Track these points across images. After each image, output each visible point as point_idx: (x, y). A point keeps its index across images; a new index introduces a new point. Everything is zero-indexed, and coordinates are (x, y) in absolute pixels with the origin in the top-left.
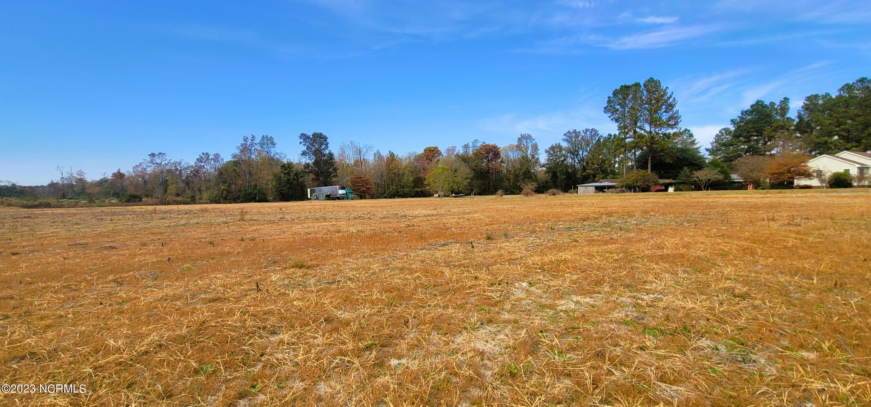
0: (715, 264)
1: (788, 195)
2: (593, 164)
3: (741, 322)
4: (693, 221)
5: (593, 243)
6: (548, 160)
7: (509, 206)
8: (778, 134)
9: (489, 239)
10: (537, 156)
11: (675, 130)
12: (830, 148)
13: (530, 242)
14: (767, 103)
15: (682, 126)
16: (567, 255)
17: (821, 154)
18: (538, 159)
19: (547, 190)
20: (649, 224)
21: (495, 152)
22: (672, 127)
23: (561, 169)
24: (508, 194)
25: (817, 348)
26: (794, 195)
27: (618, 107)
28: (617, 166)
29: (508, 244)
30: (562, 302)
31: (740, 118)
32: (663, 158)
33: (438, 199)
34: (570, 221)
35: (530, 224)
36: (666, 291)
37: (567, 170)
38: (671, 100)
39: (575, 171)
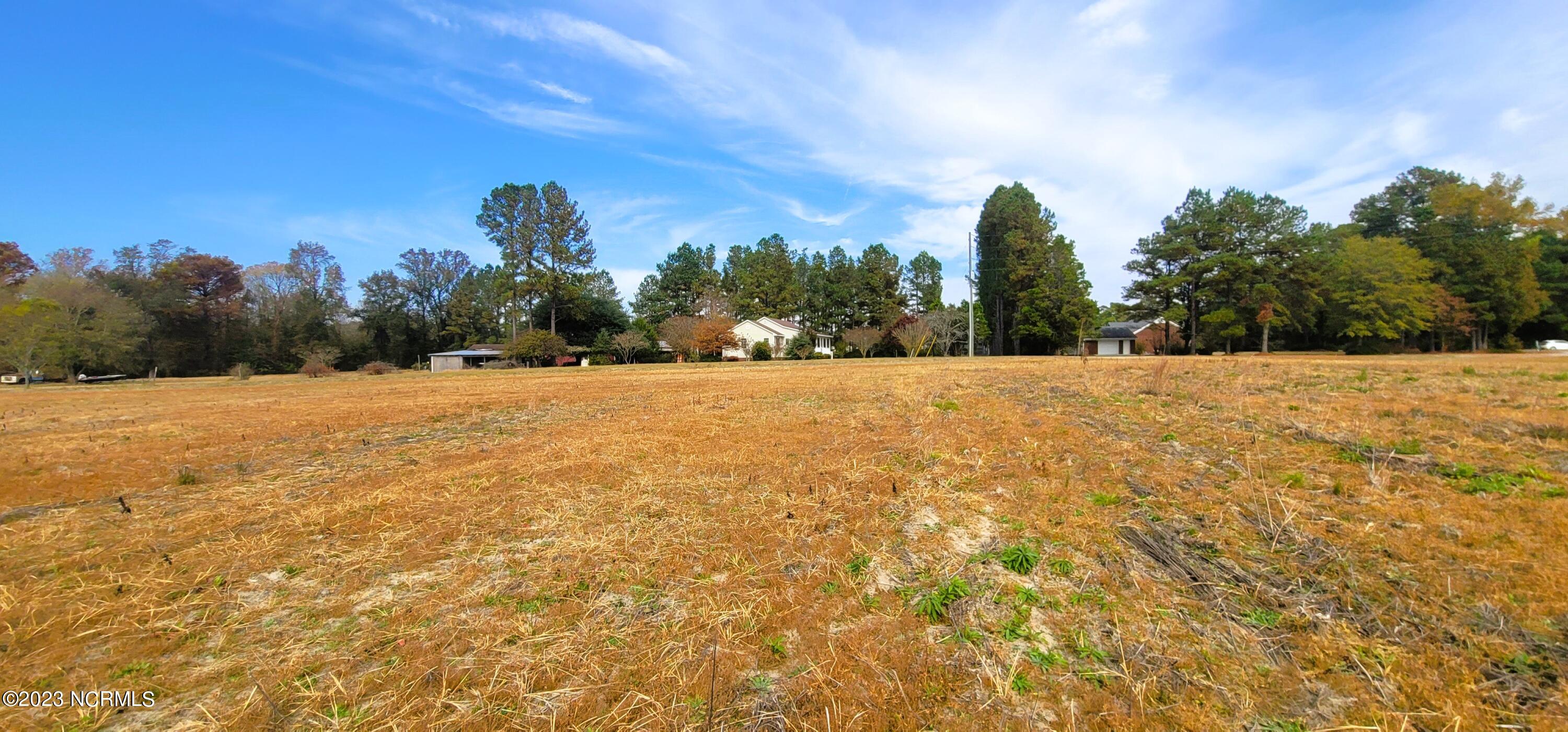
0: (630, 473)
1: (716, 369)
2: (460, 316)
3: (653, 554)
4: (609, 410)
5: (447, 463)
6: (365, 303)
7: (262, 401)
8: (706, 291)
9: (185, 483)
10: (340, 293)
11: (588, 270)
12: (752, 313)
13: (306, 476)
14: (694, 247)
15: (598, 265)
16: (390, 494)
17: (745, 319)
18: (342, 299)
19: (365, 363)
20: (547, 419)
21: (226, 274)
22: (585, 264)
23: (394, 321)
24: (264, 373)
25: (728, 567)
26: (722, 370)
27: (502, 220)
28: (502, 321)
29: (243, 489)
30: (366, 594)
31: (667, 263)
32: (573, 313)
33: (20, 389)
34: (408, 425)
35: (314, 436)
36: (560, 528)
37: (408, 324)
38: (582, 223)
39: (424, 325)
